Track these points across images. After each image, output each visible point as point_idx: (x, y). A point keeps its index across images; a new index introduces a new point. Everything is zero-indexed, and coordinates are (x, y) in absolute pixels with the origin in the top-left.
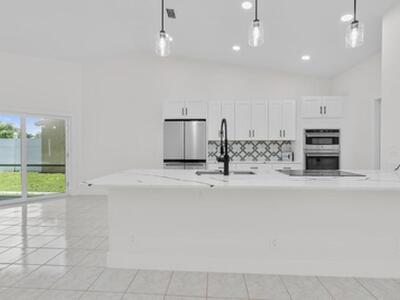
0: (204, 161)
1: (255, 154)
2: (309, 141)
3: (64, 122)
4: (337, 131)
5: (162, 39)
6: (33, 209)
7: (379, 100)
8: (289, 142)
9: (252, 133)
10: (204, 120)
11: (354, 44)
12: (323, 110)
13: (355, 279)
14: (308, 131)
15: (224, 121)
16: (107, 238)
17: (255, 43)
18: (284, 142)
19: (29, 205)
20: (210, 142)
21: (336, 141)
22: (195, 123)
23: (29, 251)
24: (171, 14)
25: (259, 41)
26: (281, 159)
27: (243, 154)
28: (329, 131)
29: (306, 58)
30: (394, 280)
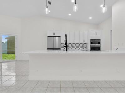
0: (60, 49)
1: (76, 47)
2: (91, 43)
3: (15, 37)
4: (100, 40)
5: (47, 8)
6: (4, 64)
7: (112, 31)
8: (86, 43)
9: (74, 41)
10: (60, 36)
11: (104, 12)
12: (96, 34)
13: (105, 81)
14: (91, 40)
15: (66, 35)
16: (29, 72)
17: (75, 11)
18: (84, 43)
19: (3, 63)
20: (62, 43)
21: (99, 43)
22: (57, 37)
23: (2, 76)
24: (50, 3)
25: (77, 10)
26: (83, 48)
27: (72, 47)
28: (97, 40)
29: (90, 18)
30: (116, 81)
